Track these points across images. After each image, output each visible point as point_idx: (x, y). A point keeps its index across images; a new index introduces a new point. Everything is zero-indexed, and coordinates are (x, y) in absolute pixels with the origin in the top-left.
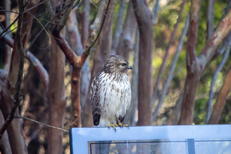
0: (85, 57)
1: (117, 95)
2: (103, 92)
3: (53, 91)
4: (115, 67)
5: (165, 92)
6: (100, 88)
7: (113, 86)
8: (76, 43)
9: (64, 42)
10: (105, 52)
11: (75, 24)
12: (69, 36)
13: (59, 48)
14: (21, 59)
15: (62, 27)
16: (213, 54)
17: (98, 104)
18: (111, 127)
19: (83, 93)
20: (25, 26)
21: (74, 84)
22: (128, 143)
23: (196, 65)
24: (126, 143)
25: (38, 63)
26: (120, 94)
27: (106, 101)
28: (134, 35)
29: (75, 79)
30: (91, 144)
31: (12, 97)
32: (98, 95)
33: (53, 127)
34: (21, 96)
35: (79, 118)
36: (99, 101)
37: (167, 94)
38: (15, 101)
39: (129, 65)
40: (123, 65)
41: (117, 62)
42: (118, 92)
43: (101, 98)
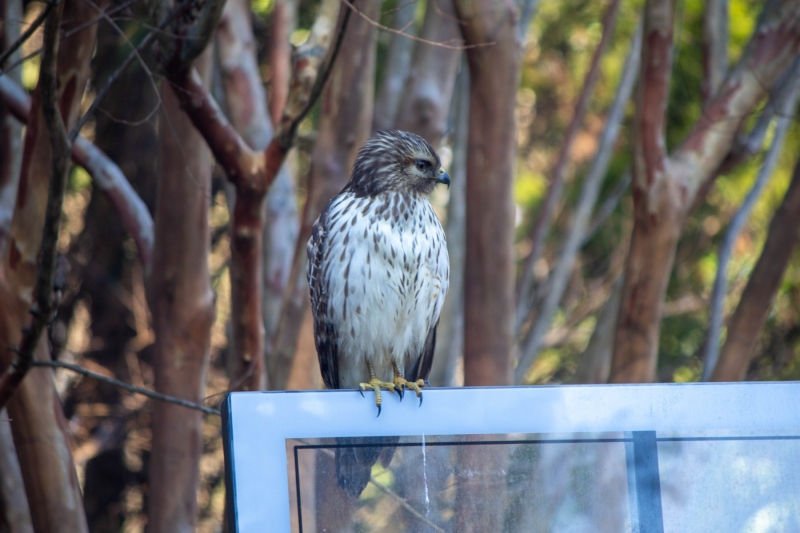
0: (277, 154)
1: (389, 275)
2: (340, 266)
3: (169, 274)
4: (394, 170)
6: (330, 250)
7: (376, 239)
8: (249, 113)
9: (205, 103)
10: (350, 137)
11: (247, 45)
12: (225, 89)
13: (188, 122)
14: (56, 161)
15: (197, 51)
16: (727, 147)
17: (324, 308)
19: (272, 287)
20: (71, 45)
22: (427, 444)
23: (664, 186)
24: (421, 444)
25: (116, 177)
26: (397, 273)
27: (351, 297)
28: (450, 83)
29: (245, 231)
30: (297, 448)
31: (26, 295)
32: (324, 275)
34: (56, 289)
35: (256, 367)
36: (328, 298)
38: (35, 307)
39: (441, 169)
40: (420, 167)
41: (402, 152)
42: (391, 263)
43: (334, 285)
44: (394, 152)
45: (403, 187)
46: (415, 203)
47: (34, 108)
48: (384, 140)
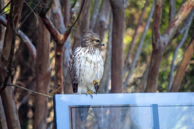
0: (66, 35)
1: (91, 66)
2: (79, 64)
3: (40, 63)
4: (90, 42)
5: (134, 65)
6: (76, 61)
7: (86, 58)
8: (59, 23)
9: (49, 23)
10: (84, 31)
11: (59, 7)
12: (54, 18)
13: (45, 27)
14: (13, 36)
15: (48, 10)
16: (175, 33)
17: (75, 75)
18: (88, 94)
19: (65, 66)
20: (17, 8)
21: (58, 57)
22: (103, 107)
23: (160, 43)
24: (101, 107)
25: (27, 40)
26: (93, 65)
27: (81, 72)
28: (108, 17)
29: (59, 53)
30: (71, 108)
31: (6, 68)
32: (75, 67)
33: (40, 94)
34: (13, 67)
35: (61, 86)
36: (76, 72)
37: (136, 66)
38: (8, 71)
39: (102, 42)
40: (97, 41)
41: (92, 37)
42: (91, 63)
43: (77, 69)
44: (90, 37)
45: (92, 46)
46: (95, 50)
47: (8, 23)
48: (88, 34)
